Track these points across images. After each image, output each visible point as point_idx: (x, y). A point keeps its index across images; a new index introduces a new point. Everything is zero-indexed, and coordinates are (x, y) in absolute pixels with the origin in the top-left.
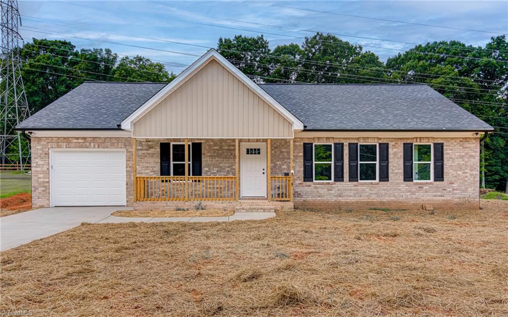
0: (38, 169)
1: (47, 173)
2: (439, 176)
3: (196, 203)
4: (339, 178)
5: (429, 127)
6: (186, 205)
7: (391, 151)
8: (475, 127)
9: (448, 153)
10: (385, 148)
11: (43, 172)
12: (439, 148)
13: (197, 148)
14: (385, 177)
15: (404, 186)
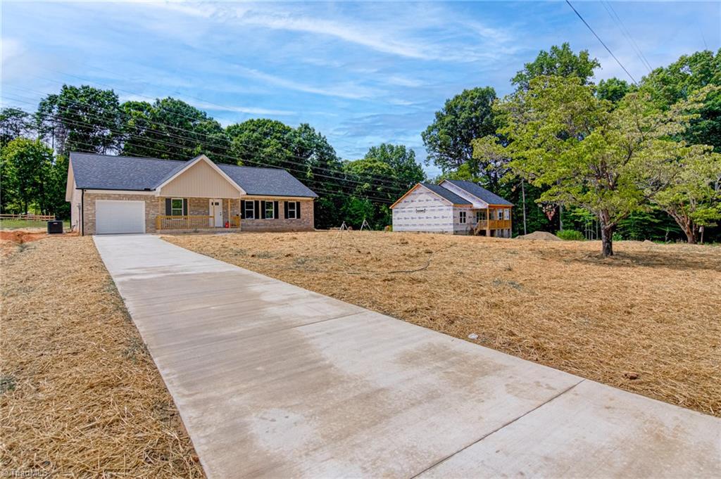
0: (89, 212)
1: (94, 215)
2: (299, 216)
3: (194, 229)
4: (257, 217)
5: (294, 194)
6: (189, 230)
7: (279, 205)
8: (312, 196)
9: (302, 206)
10: (276, 203)
11: (92, 214)
12: (298, 204)
13: (185, 200)
14: (277, 217)
15: (285, 221)
